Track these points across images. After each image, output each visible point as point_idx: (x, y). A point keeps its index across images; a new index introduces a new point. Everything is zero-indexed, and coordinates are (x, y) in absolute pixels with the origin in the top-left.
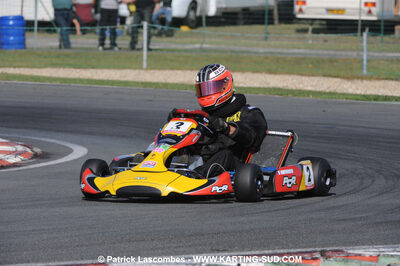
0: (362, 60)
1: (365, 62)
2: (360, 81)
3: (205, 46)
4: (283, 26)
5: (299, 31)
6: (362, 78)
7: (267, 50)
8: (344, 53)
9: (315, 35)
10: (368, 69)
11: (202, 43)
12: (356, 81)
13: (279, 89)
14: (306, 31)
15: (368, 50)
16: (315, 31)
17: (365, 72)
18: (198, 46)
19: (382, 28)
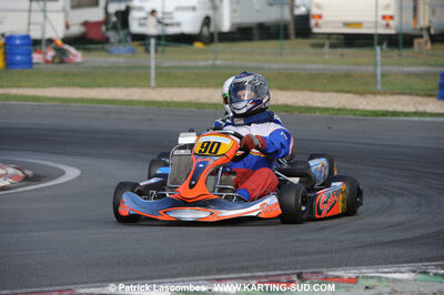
0: (375, 76)
1: (379, 77)
2: (372, 97)
3: (218, 62)
4: (300, 41)
5: (314, 46)
6: (375, 93)
7: (283, 66)
8: (358, 68)
9: (334, 51)
10: (383, 84)
11: (216, 59)
12: (369, 96)
13: (286, 106)
14: (322, 46)
15: (382, 65)
16: (333, 46)
17: (379, 87)
18: (210, 62)
19: (401, 42)
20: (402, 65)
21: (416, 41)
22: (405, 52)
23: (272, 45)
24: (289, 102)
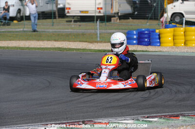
1: (98, 35)
3: (25, 29)
4: (61, 19)
5: (67, 21)
6: (97, 42)
7: (54, 30)
8: (89, 31)
9: (75, 23)
10: (100, 38)
12: (95, 43)
13: (60, 48)
14: (71, 21)
15: (100, 29)
16: (75, 21)
17: (99, 39)
18: (22, 29)
19: (106, 19)
20: (106, 29)
21: (112, 19)
22: (108, 24)
23: (48, 21)
24: (60, 46)
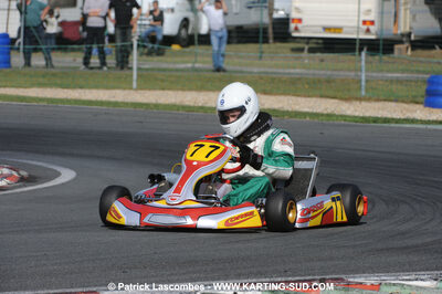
0: (360, 81)
1: (363, 83)
2: (358, 103)
3: (197, 65)
4: (279, 44)
5: (294, 50)
6: (360, 99)
7: (262, 70)
8: (342, 73)
9: (312, 55)
10: (366, 91)
11: (196, 62)
12: (354, 102)
14: (302, 50)
15: (367, 71)
16: (311, 50)
17: (363, 93)
18: (189, 65)
19: (381, 47)
20: (382, 71)
21: (396, 47)
22: (385, 58)
23: (251, 49)
